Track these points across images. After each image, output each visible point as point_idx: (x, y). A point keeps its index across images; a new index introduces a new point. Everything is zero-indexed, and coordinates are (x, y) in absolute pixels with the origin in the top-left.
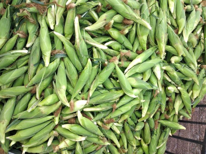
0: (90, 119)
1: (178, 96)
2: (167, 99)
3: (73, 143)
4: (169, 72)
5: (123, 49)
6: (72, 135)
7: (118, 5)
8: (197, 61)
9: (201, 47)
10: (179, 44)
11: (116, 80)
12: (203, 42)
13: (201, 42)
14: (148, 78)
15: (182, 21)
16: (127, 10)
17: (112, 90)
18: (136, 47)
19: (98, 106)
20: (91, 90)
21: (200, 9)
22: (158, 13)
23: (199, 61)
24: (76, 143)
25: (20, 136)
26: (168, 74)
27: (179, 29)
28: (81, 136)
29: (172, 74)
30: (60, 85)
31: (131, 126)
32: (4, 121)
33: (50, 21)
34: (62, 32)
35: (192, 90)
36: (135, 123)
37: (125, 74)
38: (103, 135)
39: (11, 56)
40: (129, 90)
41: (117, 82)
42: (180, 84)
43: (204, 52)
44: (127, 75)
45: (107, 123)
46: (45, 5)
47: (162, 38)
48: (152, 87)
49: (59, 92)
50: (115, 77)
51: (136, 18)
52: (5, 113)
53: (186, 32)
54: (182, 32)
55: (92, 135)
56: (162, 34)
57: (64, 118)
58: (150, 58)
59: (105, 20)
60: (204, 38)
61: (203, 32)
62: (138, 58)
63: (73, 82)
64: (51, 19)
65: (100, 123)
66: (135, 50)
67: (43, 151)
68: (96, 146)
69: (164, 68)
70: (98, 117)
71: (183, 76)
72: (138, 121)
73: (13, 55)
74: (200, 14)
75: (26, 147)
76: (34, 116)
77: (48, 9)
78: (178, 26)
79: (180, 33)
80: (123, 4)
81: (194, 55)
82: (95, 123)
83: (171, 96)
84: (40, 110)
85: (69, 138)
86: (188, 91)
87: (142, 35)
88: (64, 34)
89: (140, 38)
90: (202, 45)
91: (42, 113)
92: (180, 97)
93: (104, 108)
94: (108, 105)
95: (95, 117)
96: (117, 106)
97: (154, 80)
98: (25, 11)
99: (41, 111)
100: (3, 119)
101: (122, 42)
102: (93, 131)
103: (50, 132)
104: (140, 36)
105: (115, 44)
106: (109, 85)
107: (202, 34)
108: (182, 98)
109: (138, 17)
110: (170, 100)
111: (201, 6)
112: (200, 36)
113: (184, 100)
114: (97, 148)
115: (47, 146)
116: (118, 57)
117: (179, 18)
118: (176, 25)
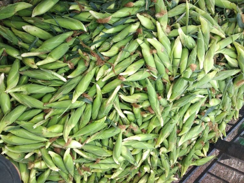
0: (73, 158)
1: (147, 175)
2: (138, 173)
3: (46, 168)
4: (153, 157)
5: (134, 123)
6: (50, 162)
7: (153, 97)
8: (178, 158)
9: (187, 150)
10: (174, 143)
11: (113, 141)
12: (191, 148)
13: (190, 147)
14: (136, 154)
15: (187, 129)
16: (156, 104)
17: (105, 147)
18: (144, 127)
19: (86, 153)
20: (90, 138)
21: (204, 127)
22: (175, 115)
23: (179, 158)
24: (48, 169)
25: (12, 140)
26: (151, 159)
27: (181, 131)
28: (57, 167)
29: (154, 160)
30: (72, 122)
31: (97, 177)
32: (8, 122)
33: (100, 74)
34: (102, 86)
35: (160, 176)
36: (101, 176)
37: (122, 141)
38: (73, 175)
39: (50, 76)
40: (117, 157)
41: (113, 143)
42: (154, 168)
43: (187, 155)
44: (123, 143)
45: (83, 169)
46: (104, 61)
47: (165, 135)
48: (134, 163)
49: (67, 127)
50: (114, 139)
51: (158, 113)
52: (13, 116)
53: (184, 138)
54: (182, 136)
55: (65, 171)
56: (167, 132)
57: (54, 144)
58: (147, 141)
59: (137, 100)
60: (194, 146)
61: (196, 141)
62: (139, 136)
63: (82, 125)
64: (101, 73)
65: (77, 165)
66: (141, 128)
67: (17, 159)
68: (60, 179)
69: (152, 153)
70: (80, 160)
71: (161, 164)
72: (104, 176)
73: (52, 76)
74: (202, 130)
75: (8, 150)
76: (34, 132)
77: (104, 65)
78: (182, 129)
79: (179, 135)
80: (156, 99)
81: (178, 153)
82: (74, 164)
83: (141, 172)
84: (42, 130)
85: (46, 162)
86: (156, 176)
87: (154, 124)
88: (102, 89)
89: (151, 124)
90: (189, 149)
91: (42, 134)
92: (147, 177)
93: (89, 158)
94: (94, 157)
95: (77, 159)
96: (100, 162)
97: (138, 158)
98: (87, 57)
99: (43, 132)
100: (8, 120)
101: (137, 118)
102: (68, 169)
103: (35, 150)
104: (152, 123)
105: (131, 115)
106: (105, 142)
107: (194, 142)
108: (149, 179)
109: (159, 113)
110: (139, 175)
111: (206, 124)
112: (192, 143)
113: (148, 182)
114: (60, 180)
115: (24, 157)
116: (127, 126)
117: (186, 125)
118: (181, 127)
